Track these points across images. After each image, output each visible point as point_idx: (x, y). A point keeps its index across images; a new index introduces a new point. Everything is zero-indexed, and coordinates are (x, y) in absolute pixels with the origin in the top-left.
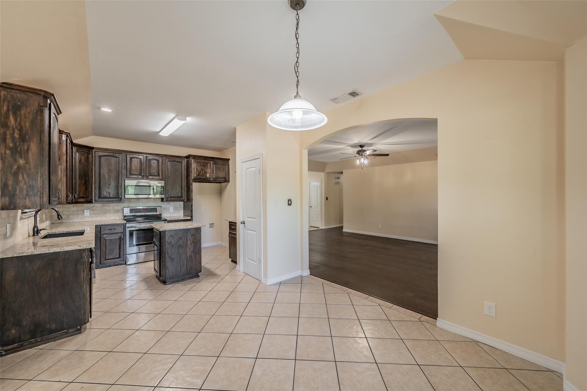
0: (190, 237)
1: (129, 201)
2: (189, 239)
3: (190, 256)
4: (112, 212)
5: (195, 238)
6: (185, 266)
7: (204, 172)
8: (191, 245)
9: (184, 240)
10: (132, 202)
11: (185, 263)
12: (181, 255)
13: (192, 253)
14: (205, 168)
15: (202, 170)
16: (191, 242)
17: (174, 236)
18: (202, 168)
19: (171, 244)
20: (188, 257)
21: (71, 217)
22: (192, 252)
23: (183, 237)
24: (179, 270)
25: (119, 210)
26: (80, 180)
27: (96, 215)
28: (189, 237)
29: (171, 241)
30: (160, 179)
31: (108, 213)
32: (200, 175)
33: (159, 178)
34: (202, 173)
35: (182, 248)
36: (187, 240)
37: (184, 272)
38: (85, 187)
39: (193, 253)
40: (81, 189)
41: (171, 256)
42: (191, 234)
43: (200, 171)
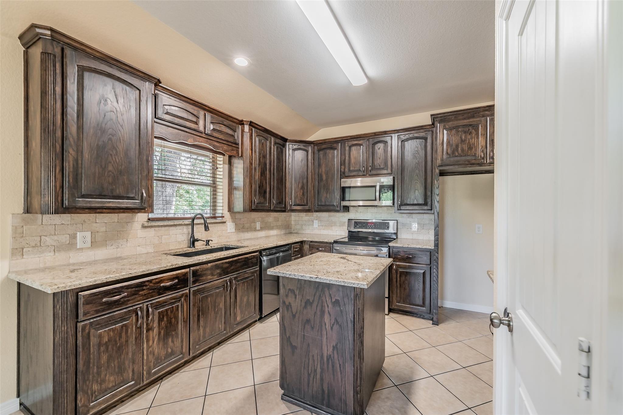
0: (330, 306)
1: (356, 211)
2: (326, 309)
3: (329, 357)
4: (338, 225)
5: (341, 311)
6: (318, 376)
7: (465, 147)
8: (332, 328)
9: (317, 308)
10: (359, 211)
11: (319, 370)
12: (309, 345)
13: (335, 352)
14: (469, 137)
15: (462, 141)
16: (333, 321)
17: (296, 291)
18: (461, 137)
19: (290, 309)
20: (325, 359)
21: (304, 227)
22: (333, 350)
23: (313, 301)
24: (306, 380)
25: (345, 222)
26: (296, 184)
27: (323, 227)
28: (328, 306)
29: (290, 303)
30: (388, 174)
31: (334, 226)
32: (457, 154)
33: (387, 172)
34: (463, 150)
35: (313, 328)
36: (323, 312)
37: (315, 389)
38: (302, 191)
39: (338, 354)
40: (297, 195)
41: (289, 337)
42: (333, 300)
43: (457, 146)
